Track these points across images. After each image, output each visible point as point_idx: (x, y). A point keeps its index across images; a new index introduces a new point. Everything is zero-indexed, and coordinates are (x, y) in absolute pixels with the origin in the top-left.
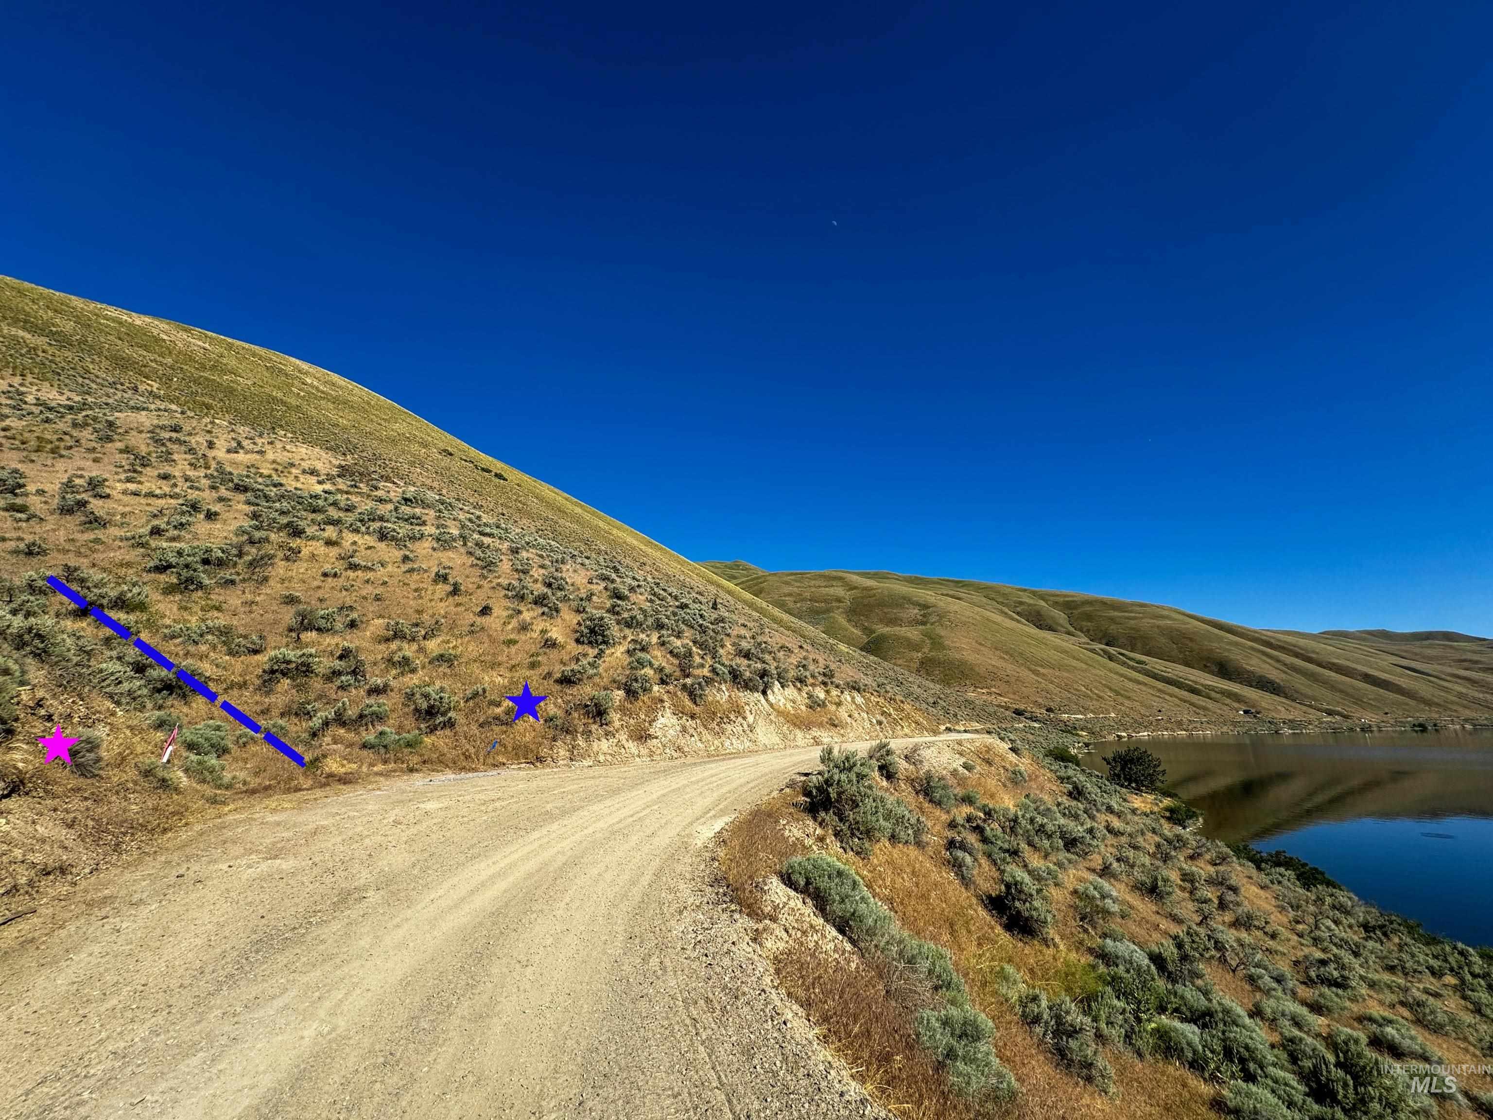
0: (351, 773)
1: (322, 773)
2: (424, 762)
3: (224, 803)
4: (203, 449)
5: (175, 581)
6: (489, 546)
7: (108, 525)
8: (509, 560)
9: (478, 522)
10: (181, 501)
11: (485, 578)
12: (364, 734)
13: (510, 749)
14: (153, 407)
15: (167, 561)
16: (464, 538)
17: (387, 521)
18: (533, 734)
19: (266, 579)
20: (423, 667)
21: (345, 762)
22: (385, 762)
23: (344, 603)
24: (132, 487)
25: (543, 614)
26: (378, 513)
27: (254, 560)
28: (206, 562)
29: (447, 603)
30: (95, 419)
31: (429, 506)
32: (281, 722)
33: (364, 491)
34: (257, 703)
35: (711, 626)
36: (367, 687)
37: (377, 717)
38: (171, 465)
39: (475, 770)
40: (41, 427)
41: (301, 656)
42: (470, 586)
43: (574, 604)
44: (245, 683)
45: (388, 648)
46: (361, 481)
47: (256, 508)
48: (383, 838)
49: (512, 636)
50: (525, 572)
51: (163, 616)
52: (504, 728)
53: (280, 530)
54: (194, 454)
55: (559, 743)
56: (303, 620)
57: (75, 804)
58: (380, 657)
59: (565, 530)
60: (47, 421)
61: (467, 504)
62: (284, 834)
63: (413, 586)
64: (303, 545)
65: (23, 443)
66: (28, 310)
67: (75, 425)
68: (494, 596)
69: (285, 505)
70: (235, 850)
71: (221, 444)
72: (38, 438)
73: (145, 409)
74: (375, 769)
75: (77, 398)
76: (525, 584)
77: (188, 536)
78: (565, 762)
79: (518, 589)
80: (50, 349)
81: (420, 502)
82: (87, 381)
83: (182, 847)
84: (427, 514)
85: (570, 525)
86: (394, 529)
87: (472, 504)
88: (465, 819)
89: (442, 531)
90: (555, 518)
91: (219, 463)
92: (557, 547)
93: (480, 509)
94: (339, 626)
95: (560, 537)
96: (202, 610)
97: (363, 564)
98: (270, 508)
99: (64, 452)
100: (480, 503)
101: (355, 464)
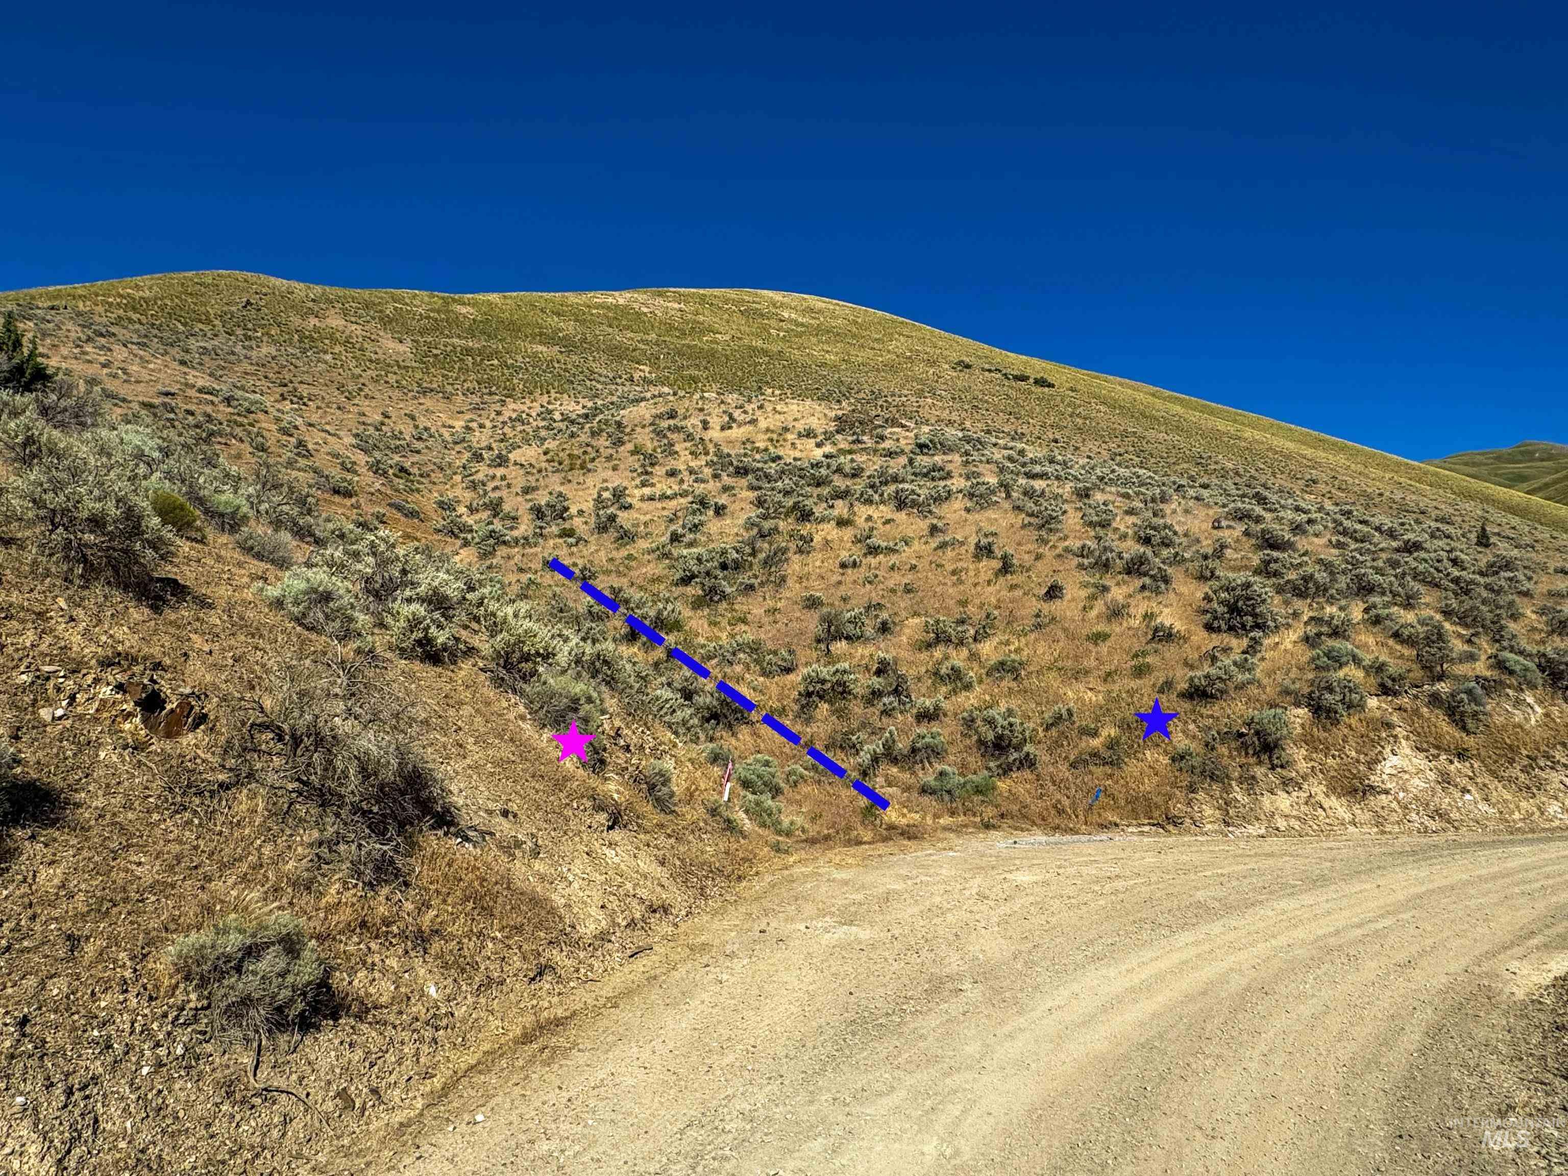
0: (914, 825)
1: (882, 824)
2: (1002, 816)
3: (787, 852)
4: (699, 433)
5: (700, 592)
6: (1043, 492)
7: (635, 538)
8: (1076, 509)
9: (1022, 460)
10: (690, 499)
11: (1045, 542)
12: (921, 774)
13: (1123, 802)
14: (648, 395)
15: (690, 571)
16: (1006, 487)
17: (903, 481)
18: (1155, 780)
19: (783, 579)
20: (980, 682)
21: (905, 811)
22: (953, 813)
23: (870, 600)
24: (647, 491)
25: (1143, 587)
26: (891, 471)
27: (768, 556)
28: (724, 566)
29: (997, 587)
30: (606, 423)
31: (951, 450)
33: (869, 445)
35: (1481, 580)
36: (915, 711)
37: (933, 751)
38: (675, 459)
39: (1074, 831)
40: (569, 443)
41: (834, 673)
42: (1026, 557)
43: (1194, 567)
44: (784, 709)
45: (932, 656)
46: (863, 433)
47: (759, 493)
48: (969, 915)
49: (1101, 627)
50: (1104, 525)
51: (697, 635)
52: (1109, 770)
53: (787, 515)
54: (692, 440)
55: (1201, 795)
56: (829, 627)
57: (662, 840)
58: (923, 670)
59: (1160, 446)
60: (573, 435)
61: (1001, 435)
62: (853, 896)
63: (950, 567)
64: (814, 530)
65: (560, 464)
66: (540, 321)
67: (593, 434)
68: (1061, 568)
69: (786, 483)
70: (809, 909)
71: (715, 422)
72: (569, 455)
73: (643, 399)
74: (942, 821)
75: (590, 404)
76: (1107, 544)
77: (703, 539)
78: (1216, 827)
79: (1097, 553)
80: (561, 358)
81: (939, 446)
82: (594, 383)
83: (757, 899)
84: (951, 461)
85: (1166, 437)
86: (913, 491)
87: (1008, 434)
88: (1073, 901)
89: (975, 481)
90: (1139, 430)
91: (716, 445)
92: (1150, 477)
93: (1020, 439)
94: (869, 631)
95: (1153, 460)
96: (730, 624)
97: (884, 544)
98: (773, 489)
99: (590, 466)
100: (1019, 431)
101: (854, 411)
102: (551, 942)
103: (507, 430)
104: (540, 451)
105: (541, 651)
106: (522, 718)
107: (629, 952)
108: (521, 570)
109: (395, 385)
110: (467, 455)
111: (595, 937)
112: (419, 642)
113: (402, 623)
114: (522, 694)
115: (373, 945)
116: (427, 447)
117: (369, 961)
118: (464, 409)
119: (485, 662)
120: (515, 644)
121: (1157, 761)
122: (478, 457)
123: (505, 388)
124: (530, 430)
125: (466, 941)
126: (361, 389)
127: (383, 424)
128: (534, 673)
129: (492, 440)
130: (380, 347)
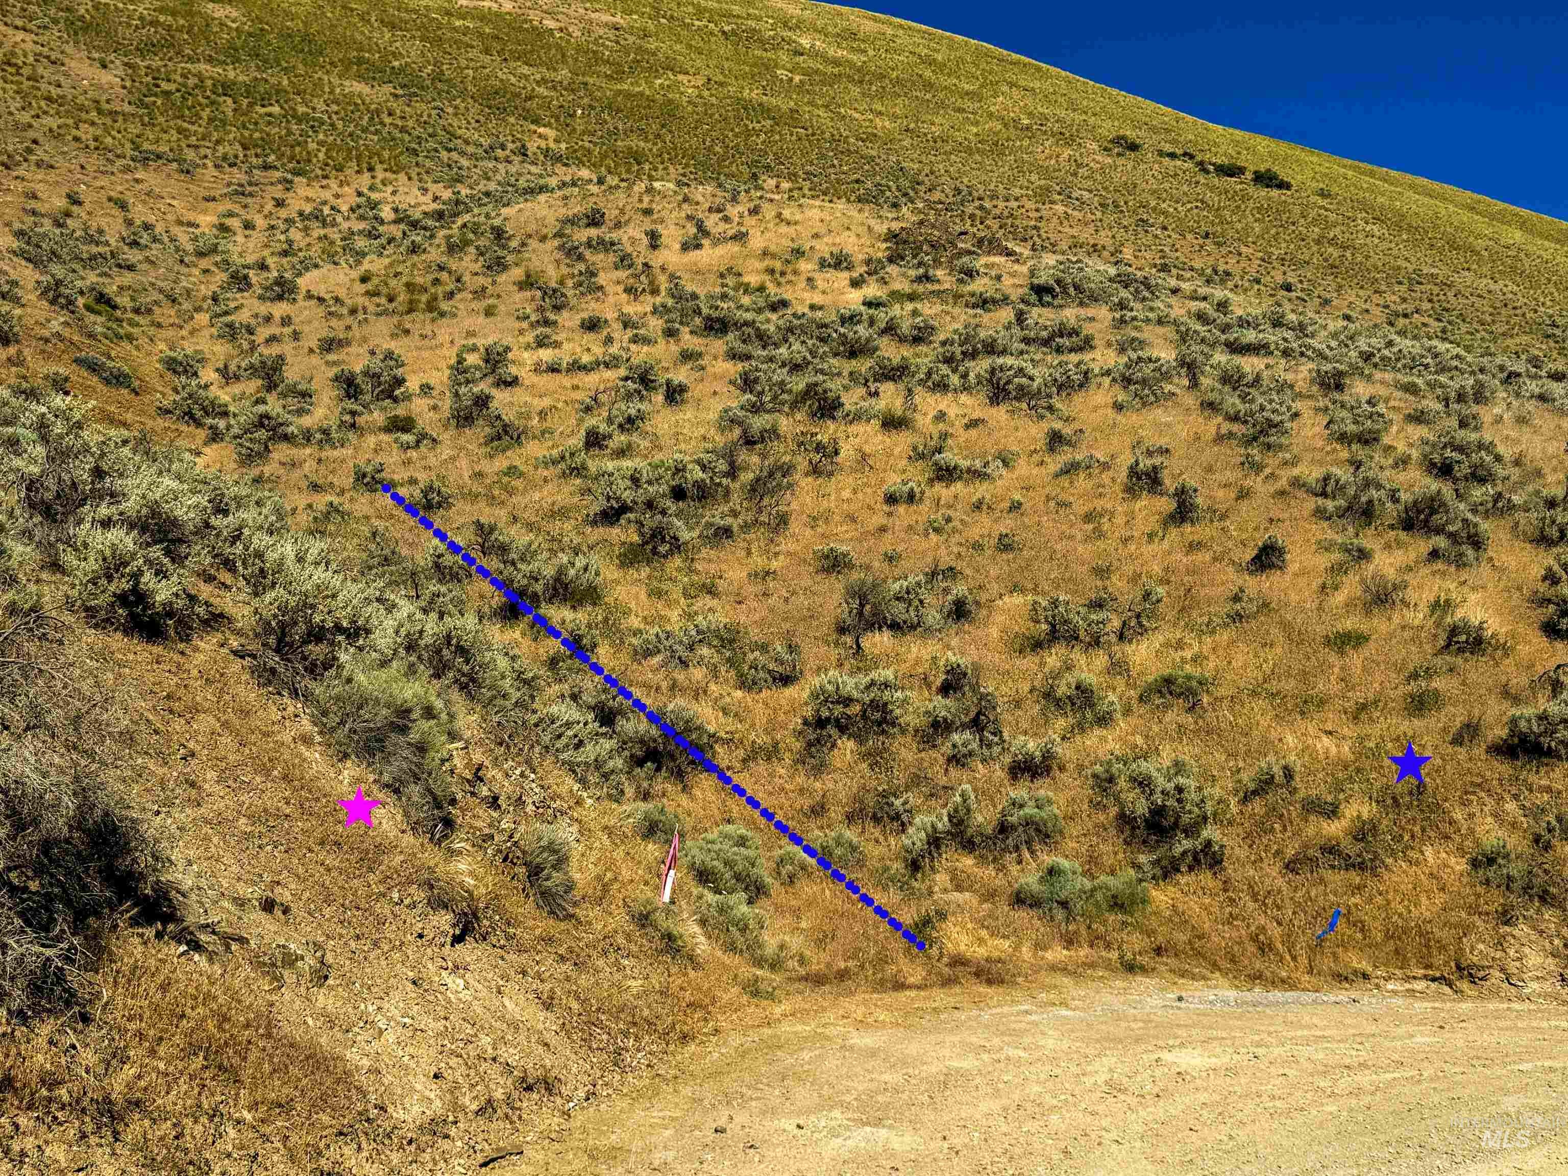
0: (999, 961)
1: (941, 955)
2: (1158, 951)
3: (771, 996)
4: (641, 253)
5: (636, 538)
6: (1258, 379)
7: (523, 437)
8: (1317, 410)
9: (1222, 319)
10: (623, 372)
11: (1258, 468)
12: (1014, 869)
13: (1379, 937)
14: (553, 182)
15: (618, 499)
16: (1190, 367)
17: (1003, 352)
18: (1440, 899)
19: (783, 520)
20: (1127, 712)
21: (984, 933)
22: (1069, 942)
23: (936, 562)
24: (546, 355)
25: (1434, 554)
26: (983, 334)
27: (758, 480)
28: (678, 494)
29: (1166, 545)
30: (476, 229)
31: (1094, 299)
32: (851, 834)
33: (947, 286)
34: (802, 791)
36: (1007, 759)
37: (1038, 830)
38: (597, 300)
39: (1287, 984)
40: (408, 264)
41: (868, 688)
42: (1220, 493)
43: (1529, 520)
44: (776, 745)
45: (1042, 664)
46: (937, 263)
47: (746, 364)
48: (1089, 1119)
49: (1349, 624)
50: (1368, 439)
51: (627, 613)
52: (1355, 878)
53: (795, 405)
54: (630, 266)
55: (1522, 930)
56: (862, 605)
57: (548, 965)
58: (1026, 688)
59: (1478, 303)
60: (414, 249)
61: (1188, 275)
62: (886, 1077)
63: (1080, 507)
64: (842, 435)
65: (391, 300)
66: (358, 37)
67: (452, 249)
68: (1286, 515)
69: (797, 349)
70: (803, 1095)
71: (671, 235)
72: (408, 285)
73: (543, 189)
74: (1049, 955)
75: (447, 194)
76: (1371, 474)
77: (644, 444)
78: (1547, 987)
79: (1351, 491)
80: (397, 106)
81: (1072, 291)
82: (455, 155)
83: (716, 1074)
84: (1092, 319)
85: (1492, 287)
86: (1021, 370)
87: (1201, 273)
88: (1278, 1103)
89: (1134, 356)
90: (1441, 271)
91: (672, 277)
92: (1457, 356)
93: (1223, 282)
94: (932, 617)
95: (1464, 328)
96: (686, 595)
97: (964, 464)
98: (771, 360)
99: (445, 306)
100: (1221, 268)
101: (921, 223)
102: (341, 1133)
103: (295, 235)
104: (355, 274)
105: (345, 624)
106: (306, 740)
107: (480, 1158)
108: (315, 487)
109: (92, 144)
110: (221, 277)
111: (421, 1128)
112: (122, 598)
113: (92, 565)
114: (309, 698)
115: (22, 1121)
116: (147, 260)
117: (16, 1147)
118: (217, 193)
119: (243, 640)
120: (296, 610)
121: (1446, 866)
122: (240, 281)
123: (292, 158)
124: (337, 236)
125: (188, 1122)
126: (29, 151)
127: (68, 214)
128: (330, 663)
129: (266, 252)
130: (67, 75)
